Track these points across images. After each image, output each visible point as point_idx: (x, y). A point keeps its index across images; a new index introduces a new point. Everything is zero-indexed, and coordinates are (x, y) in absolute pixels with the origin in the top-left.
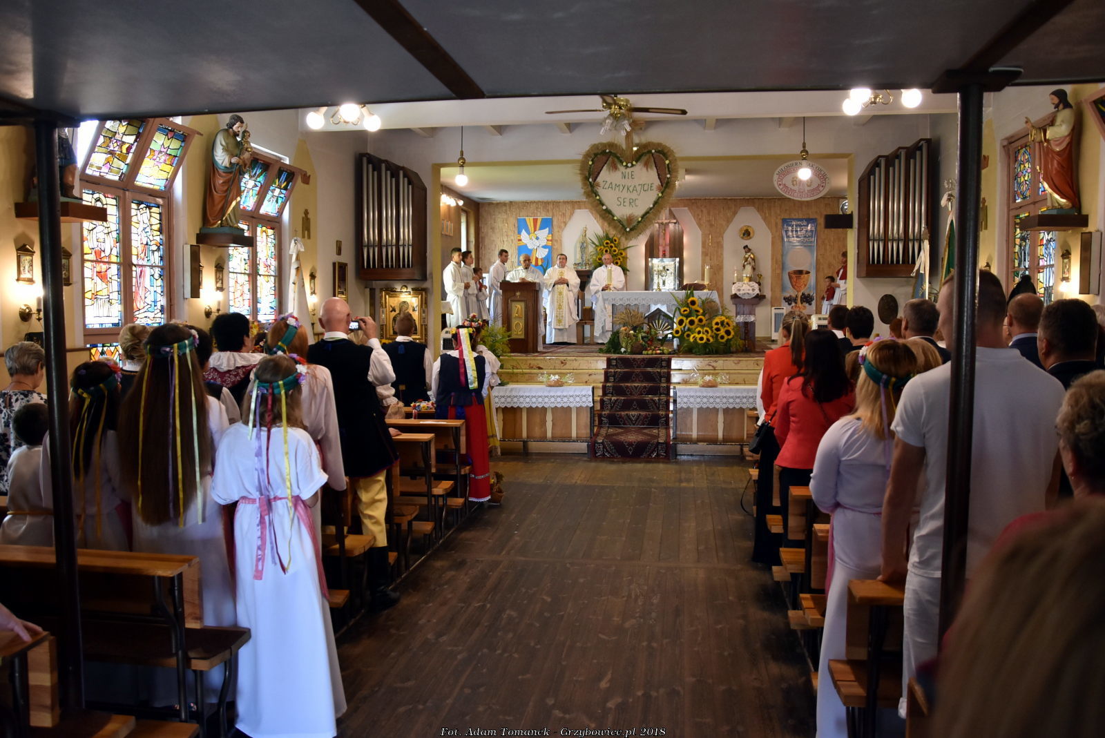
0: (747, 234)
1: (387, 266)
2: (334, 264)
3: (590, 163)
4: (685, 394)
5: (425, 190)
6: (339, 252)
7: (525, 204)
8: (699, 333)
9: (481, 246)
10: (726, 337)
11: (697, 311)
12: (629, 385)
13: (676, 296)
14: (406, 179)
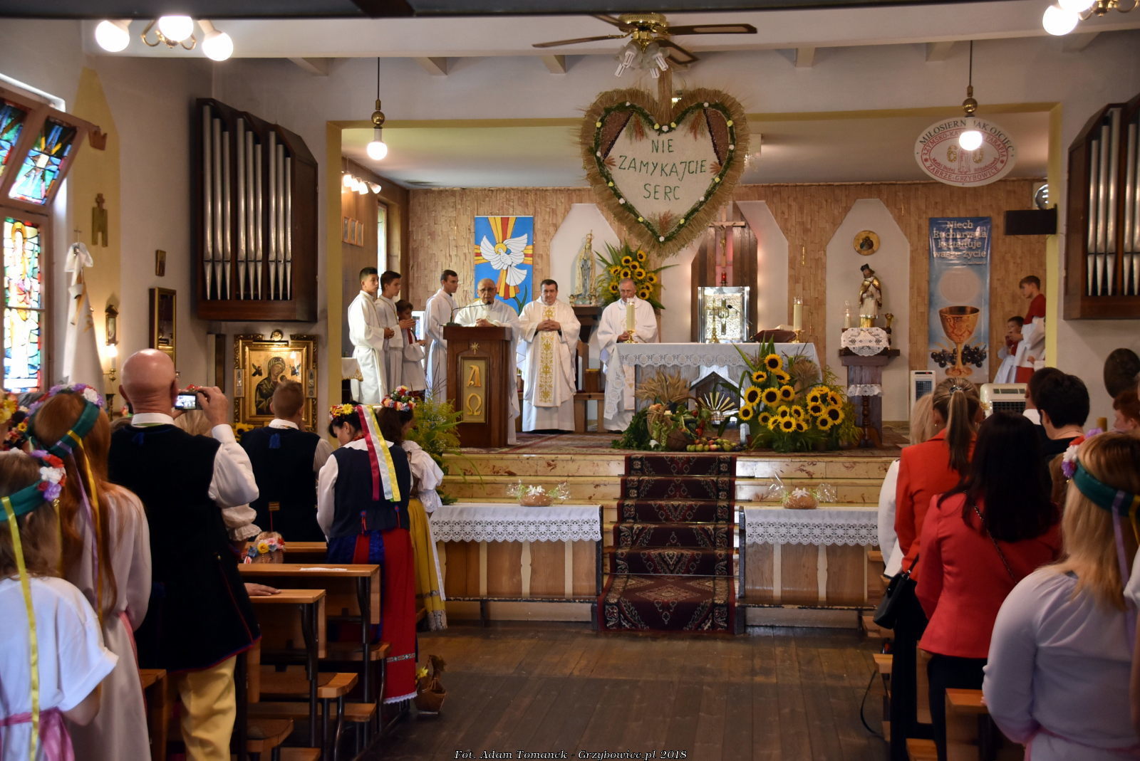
0: (867, 244)
1: (247, 296)
2: (152, 292)
3: (599, 125)
4: (760, 519)
5: (314, 166)
6: (161, 271)
7: (489, 193)
8: (784, 414)
9: (411, 263)
10: (830, 422)
11: (781, 378)
12: (663, 503)
13: (745, 351)
14: (281, 147)
